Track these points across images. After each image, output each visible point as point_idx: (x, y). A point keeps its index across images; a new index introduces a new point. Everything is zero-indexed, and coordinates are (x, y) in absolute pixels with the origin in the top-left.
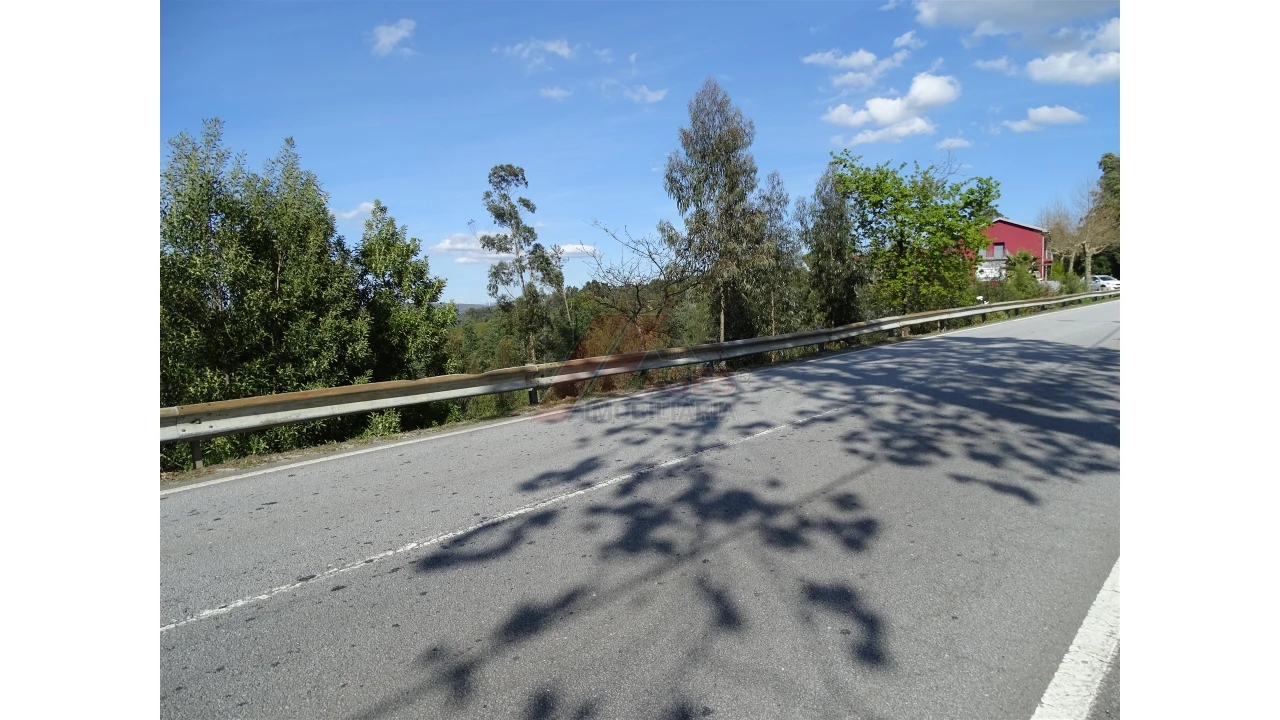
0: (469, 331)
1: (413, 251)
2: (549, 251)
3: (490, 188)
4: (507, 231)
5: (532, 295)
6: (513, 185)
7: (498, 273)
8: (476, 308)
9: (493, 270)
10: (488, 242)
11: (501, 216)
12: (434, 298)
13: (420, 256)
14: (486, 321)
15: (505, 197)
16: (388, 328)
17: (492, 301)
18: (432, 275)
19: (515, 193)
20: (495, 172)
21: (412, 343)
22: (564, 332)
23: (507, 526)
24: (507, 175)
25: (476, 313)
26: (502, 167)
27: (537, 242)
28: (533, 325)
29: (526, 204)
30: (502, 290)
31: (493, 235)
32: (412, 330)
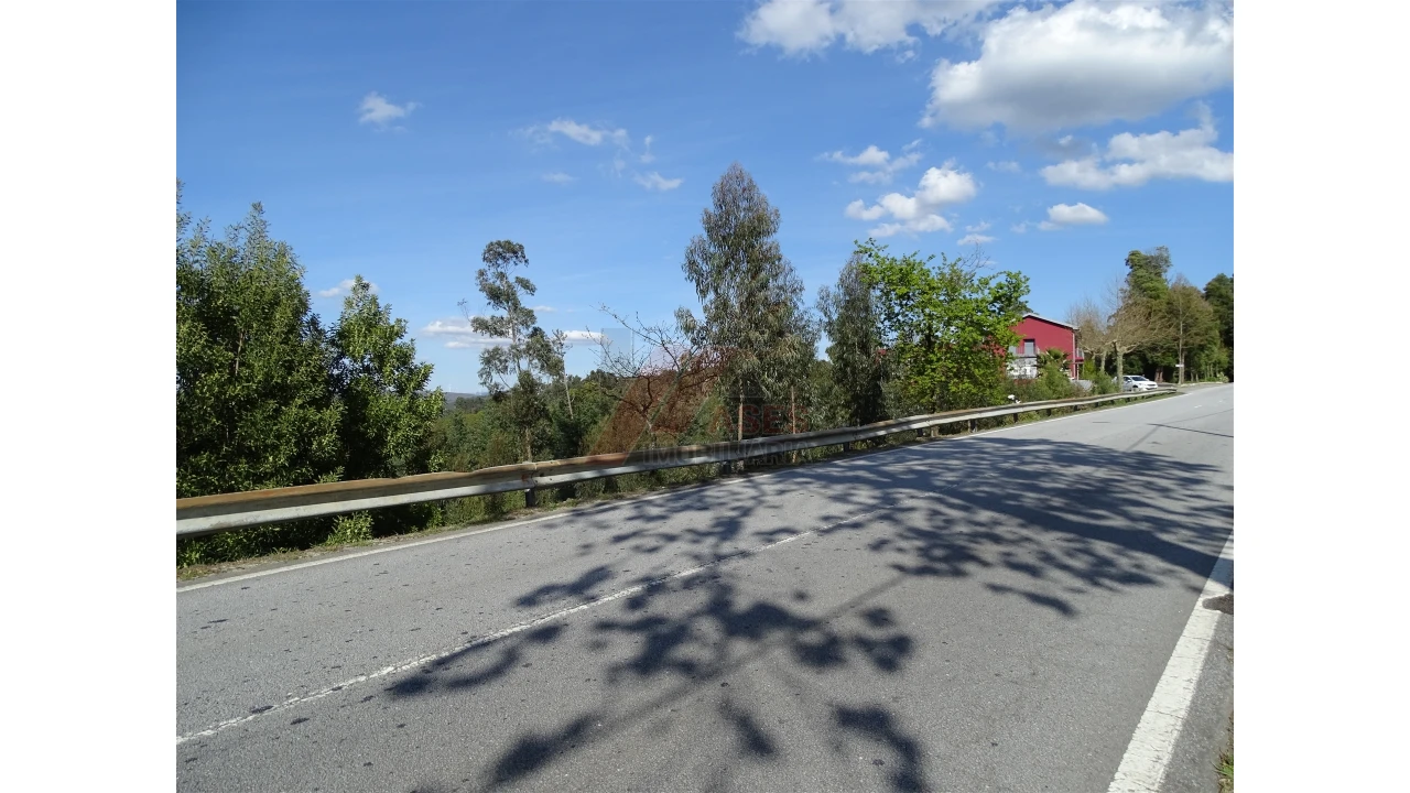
0: (459, 423)
1: (399, 335)
2: (550, 336)
3: (484, 265)
4: (503, 313)
5: (528, 384)
6: (512, 262)
7: (492, 359)
8: (465, 398)
9: (486, 355)
10: (480, 325)
11: (496, 296)
12: (419, 386)
13: (406, 339)
14: (476, 412)
15: (502, 276)
16: (364, 419)
17: (483, 390)
18: (417, 360)
19: (514, 271)
20: (490, 248)
21: (392, 436)
22: (563, 426)
23: (500, 646)
24: (504, 251)
25: (466, 403)
26: (499, 244)
27: (536, 325)
28: (530, 418)
29: (526, 285)
30: (496, 378)
31: (487, 317)
32: (392, 421)
